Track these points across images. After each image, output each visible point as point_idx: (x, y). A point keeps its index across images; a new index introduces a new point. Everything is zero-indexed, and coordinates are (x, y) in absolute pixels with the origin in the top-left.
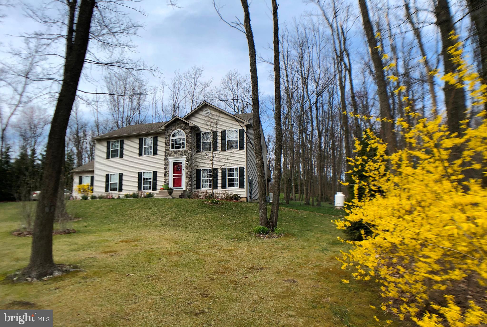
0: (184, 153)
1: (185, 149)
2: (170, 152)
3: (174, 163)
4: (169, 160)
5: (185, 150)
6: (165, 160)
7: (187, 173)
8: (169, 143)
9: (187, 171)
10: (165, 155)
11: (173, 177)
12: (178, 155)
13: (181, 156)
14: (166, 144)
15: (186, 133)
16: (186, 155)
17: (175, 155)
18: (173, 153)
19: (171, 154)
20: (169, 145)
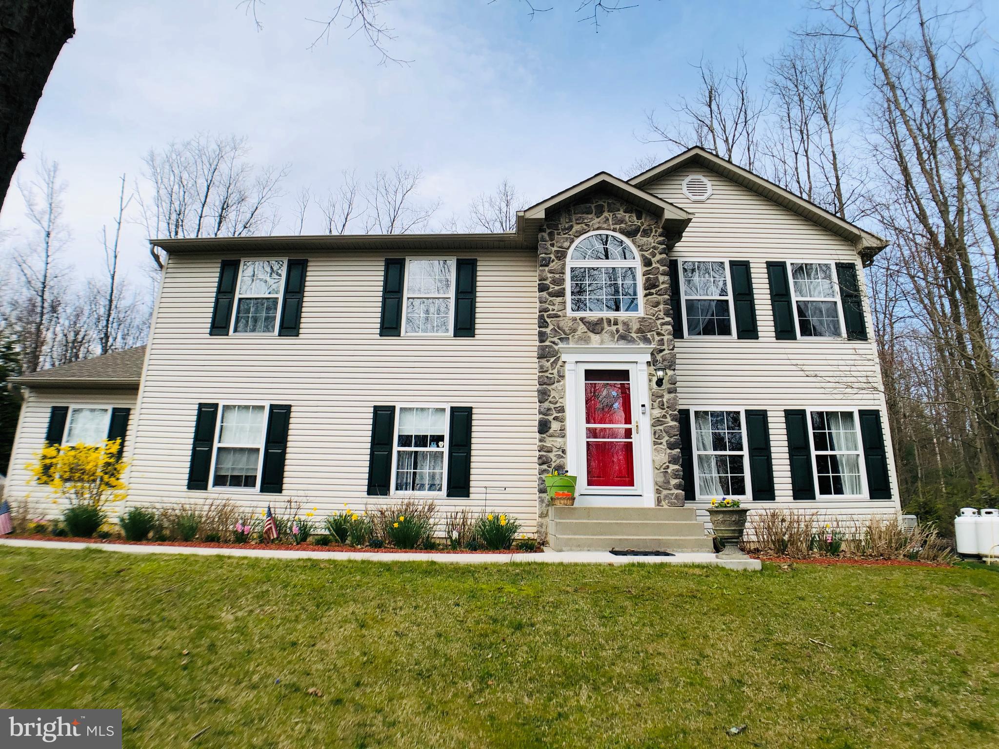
0: (639, 331)
1: (641, 312)
2: (566, 324)
3: (590, 375)
4: (564, 357)
5: (642, 320)
6: (540, 357)
7: (657, 422)
8: (561, 281)
9: (657, 412)
10: (542, 337)
11: (583, 440)
12: (605, 336)
13: (622, 344)
14: (542, 288)
15: (641, 248)
16: (647, 340)
17: (595, 338)
18: (582, 328)
19: (574, 331)
20: (561, 294)
